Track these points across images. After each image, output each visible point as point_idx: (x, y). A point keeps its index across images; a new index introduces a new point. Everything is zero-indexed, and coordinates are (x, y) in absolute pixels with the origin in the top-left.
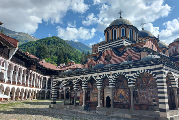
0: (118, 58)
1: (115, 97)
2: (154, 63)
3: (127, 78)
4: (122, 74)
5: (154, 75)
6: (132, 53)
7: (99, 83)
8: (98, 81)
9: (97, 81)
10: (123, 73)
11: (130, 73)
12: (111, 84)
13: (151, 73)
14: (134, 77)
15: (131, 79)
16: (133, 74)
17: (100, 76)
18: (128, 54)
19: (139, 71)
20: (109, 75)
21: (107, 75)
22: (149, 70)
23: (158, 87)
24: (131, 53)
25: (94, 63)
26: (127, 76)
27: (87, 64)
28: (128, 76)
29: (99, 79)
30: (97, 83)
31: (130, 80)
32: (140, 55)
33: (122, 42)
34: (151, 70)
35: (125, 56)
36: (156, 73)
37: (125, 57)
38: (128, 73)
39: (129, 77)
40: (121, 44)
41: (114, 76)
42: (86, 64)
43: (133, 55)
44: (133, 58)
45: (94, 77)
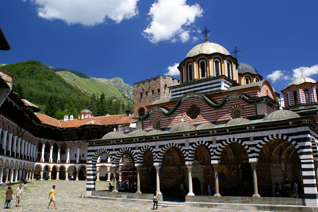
0: (214, 112)
1: (210, 178)
2: (294, 124)
3: (246, 147)
4: (236, 140)
5: (294, 143)
6: (241, 105)
7: (189, 155)
8: (187, 153)
9: (185, 153)
10: (238, 139)
11: (251, 139)
12: (215, 157)
13: (289, 140)
14: (258, 145)
15: (254, 149)
16: (257, 142)
17: (191, 144)
18: (234, 105)
19: (267, 137)
20: (210, 142)
21: (206, 142)
22: (286, 134)
23: (302, 161)
24: (238, 104)
25: (165, 119)
26: (245, 145)
27: (149, 121)
28: (248, 145)
29: (188, 148)
30: (186, 157)
31: (252, 152)
32: (256, 109)
33: (219, 84)
34: (288, 135)
35: (228, 109)
36: (298, 140)
37: (228, 111)
38: (248, 139)
39: (250, 146)
40: (216, 87)
41: (220, 145)
42: (147, 121)
43: (243, 109)
44: (243, 113)
45: (178, 146)
